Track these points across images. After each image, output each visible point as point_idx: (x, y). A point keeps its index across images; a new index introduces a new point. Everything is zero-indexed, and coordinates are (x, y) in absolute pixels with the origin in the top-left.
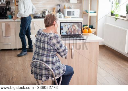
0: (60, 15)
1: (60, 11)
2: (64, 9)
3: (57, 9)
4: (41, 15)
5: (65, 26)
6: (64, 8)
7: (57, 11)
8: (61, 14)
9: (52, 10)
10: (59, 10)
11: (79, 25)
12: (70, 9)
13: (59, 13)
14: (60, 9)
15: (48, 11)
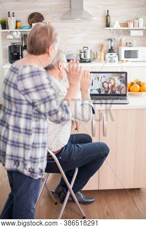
0: (111, 58)
1: (113, 50)
2: (120, 47)
3: (107, 47)
4: (79, 57)
5: (97, 79)
6: (120, 45)
7: (108, 50)
8: (114, 55)
9: (99, 49)
10: (110, 48)
11: (121, 77)
12: (130, 46)
13: (110, 54)
14: (112, 47)
15: (91, 51)
